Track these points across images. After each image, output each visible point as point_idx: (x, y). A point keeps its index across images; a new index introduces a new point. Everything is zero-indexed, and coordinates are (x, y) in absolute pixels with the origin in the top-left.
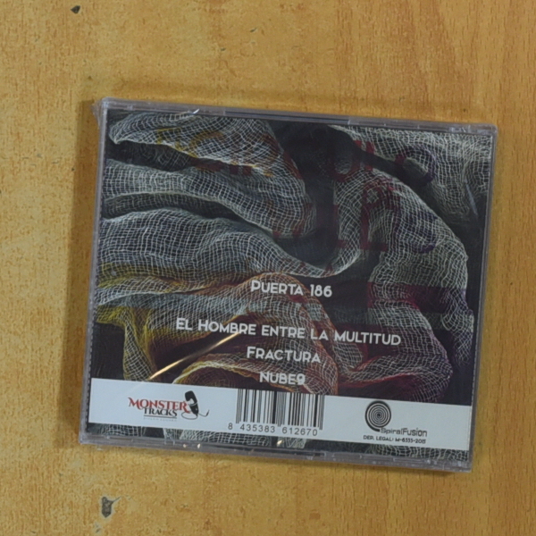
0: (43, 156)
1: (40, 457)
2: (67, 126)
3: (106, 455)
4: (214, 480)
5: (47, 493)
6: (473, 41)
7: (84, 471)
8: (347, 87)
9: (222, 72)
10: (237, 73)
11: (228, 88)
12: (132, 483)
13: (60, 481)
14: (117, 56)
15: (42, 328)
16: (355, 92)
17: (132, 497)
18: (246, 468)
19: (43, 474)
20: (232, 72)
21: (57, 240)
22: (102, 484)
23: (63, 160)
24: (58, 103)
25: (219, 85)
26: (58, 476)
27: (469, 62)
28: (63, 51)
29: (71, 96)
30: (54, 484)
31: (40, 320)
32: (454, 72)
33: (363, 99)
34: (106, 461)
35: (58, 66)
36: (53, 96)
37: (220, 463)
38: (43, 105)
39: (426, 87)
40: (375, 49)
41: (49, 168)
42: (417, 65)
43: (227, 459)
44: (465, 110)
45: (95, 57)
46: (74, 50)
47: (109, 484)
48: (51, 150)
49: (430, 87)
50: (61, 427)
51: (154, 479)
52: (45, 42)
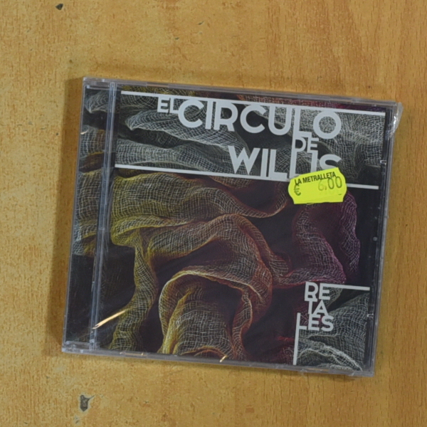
0: (33, 123)
1: (31, 363)
2: (53, 99)
3: (84, 361)
4: (169, 382)
5: (36, 391)
6: (376, 31)
7: (66, 374)
8: (276, 68)
9: (176, 56)
10: (188, 57)
11: (180, 69)
12: (104, 384)
13: (47, 382)
14: (92, 44)
15: (32, 260)
16: (282, 72)
17: (104, 395)
18: (195, 372)
19: (33, 377)
20: (184, 56)
21: (45, 190)
22: (81, 384)
23: (50, 126)
24: (45, 81)
25: (173, 67)
26: (45, 378)
27: (373, 48)
28: (49, 40)
29: (55, 75)
30: (42, 384)
31: (31, 253)
32: (361, 56)
33: (288, 78)
34: (84, 366)
35: (45, 52)
36: (42, 75)
37: (174, 368)
38: (33, 83)
39: (339, 68)
40: (298, 38)
41: (38, 133)
42: (331, 50)
43: (180, 364)
44: (369, 87)
45: (75, 44)
46: (58, 39)
47: (86, 384)
48: (40, 118)
49: (341, 69)
50: (48, 339)
51: (122, 380)
52: (35, 32)
